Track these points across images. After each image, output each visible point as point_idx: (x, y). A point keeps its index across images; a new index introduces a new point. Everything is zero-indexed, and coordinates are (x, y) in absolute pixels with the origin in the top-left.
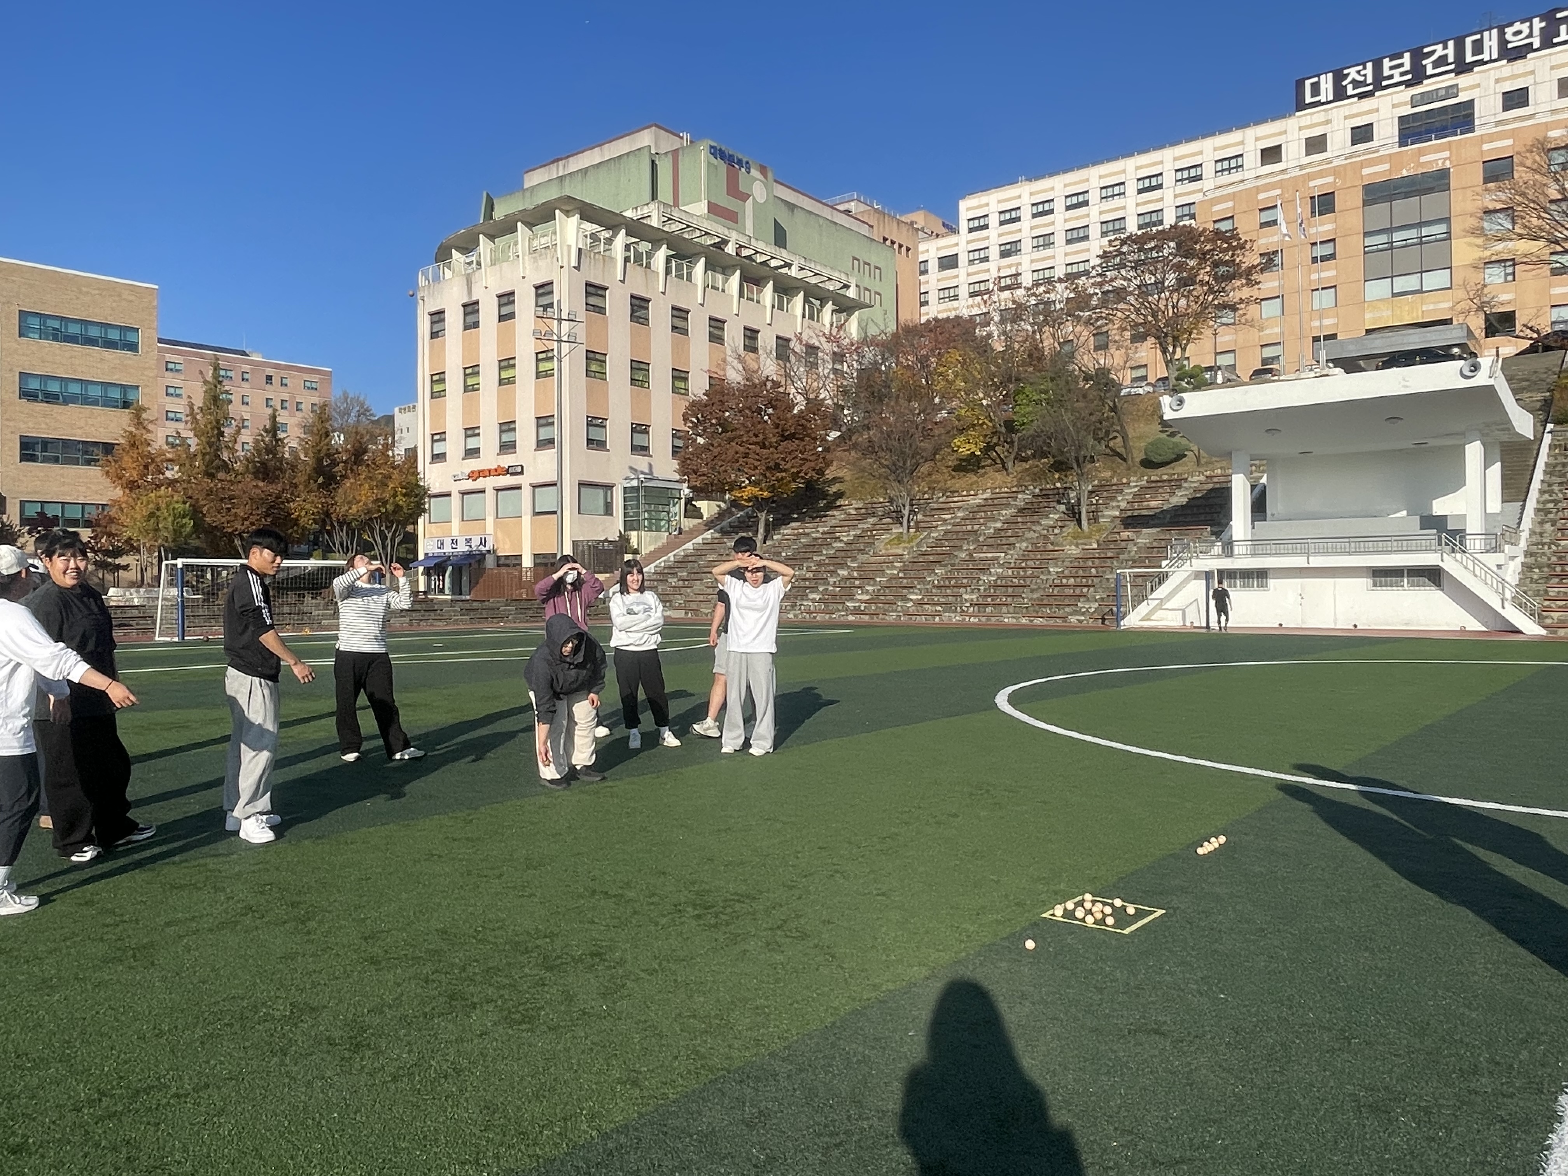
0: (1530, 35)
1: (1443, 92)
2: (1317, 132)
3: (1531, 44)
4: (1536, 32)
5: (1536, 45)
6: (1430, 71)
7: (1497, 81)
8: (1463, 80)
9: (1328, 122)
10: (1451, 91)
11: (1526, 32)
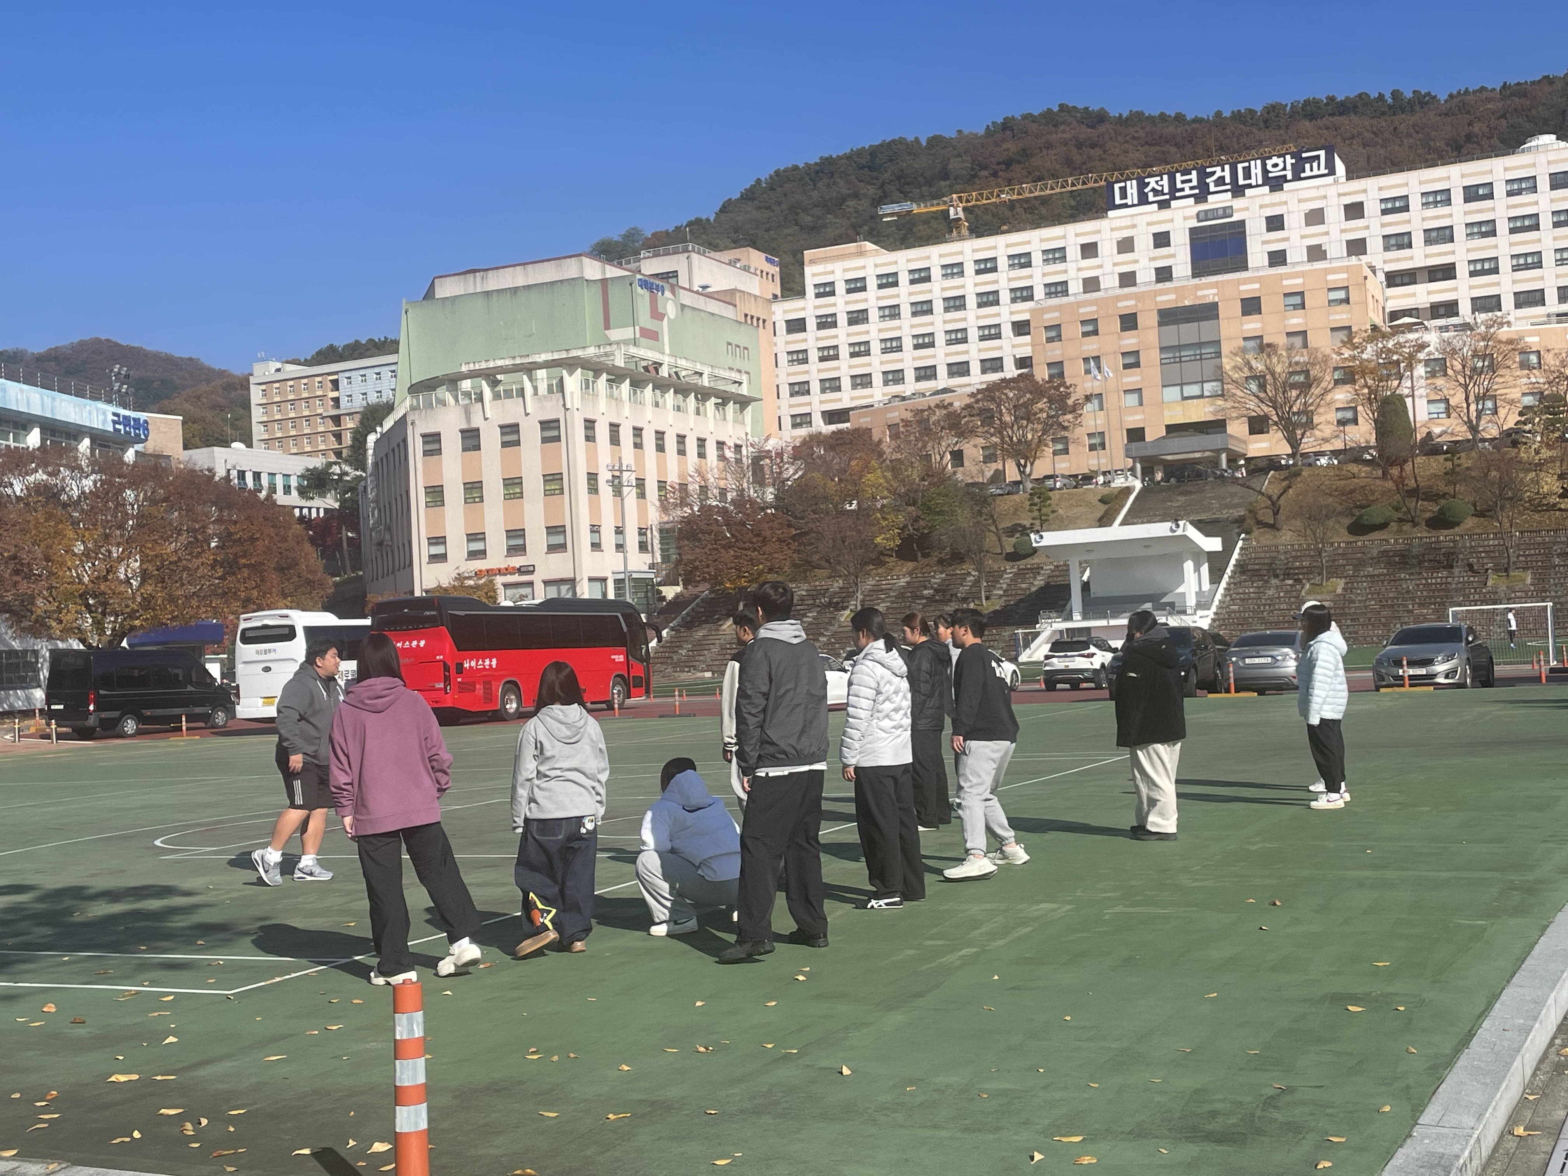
0: (1284, 169)
1: (1221, 212)
2: (1126, 234)
3: (1285, 176)
4: (1289, 167)
5: (1289, 177)
6: (1212, 188)
7: (1261, 207)
8: (1238, 203)
9: (1134, 226)
10: (1227, 211)
11: (1281, 166)
